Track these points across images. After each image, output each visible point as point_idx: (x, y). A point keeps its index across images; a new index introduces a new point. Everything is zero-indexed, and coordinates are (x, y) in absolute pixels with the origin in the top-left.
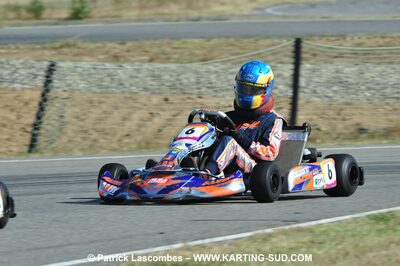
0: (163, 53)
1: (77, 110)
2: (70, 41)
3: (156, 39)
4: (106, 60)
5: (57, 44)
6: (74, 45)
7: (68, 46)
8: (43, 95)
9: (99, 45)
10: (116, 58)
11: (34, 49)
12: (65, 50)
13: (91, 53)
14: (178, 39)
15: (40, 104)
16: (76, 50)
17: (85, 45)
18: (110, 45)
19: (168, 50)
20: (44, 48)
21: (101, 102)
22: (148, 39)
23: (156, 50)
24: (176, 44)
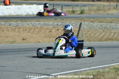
0: (102, 21)
1: (85, 32)
2: (83, 18)
3: (100, 18)
4: (90, 22)
5: (80, 19)
6: (84, 19)
7: (82, 19)
8: (79, 29)
9: (89, 19)
10: (92, 22)
11: (75, 20)
12: (82, 20)
13: (87, 21)
14: (105, 18)
15: (78, 31)
16: (84, 20)
17: (86, 19)
18: (91, 19)
19: (103, 20)
20: (77, 19)
21: (90, 31)
22: (99, 18)
23: (100, 20)
24: (104, 19)
